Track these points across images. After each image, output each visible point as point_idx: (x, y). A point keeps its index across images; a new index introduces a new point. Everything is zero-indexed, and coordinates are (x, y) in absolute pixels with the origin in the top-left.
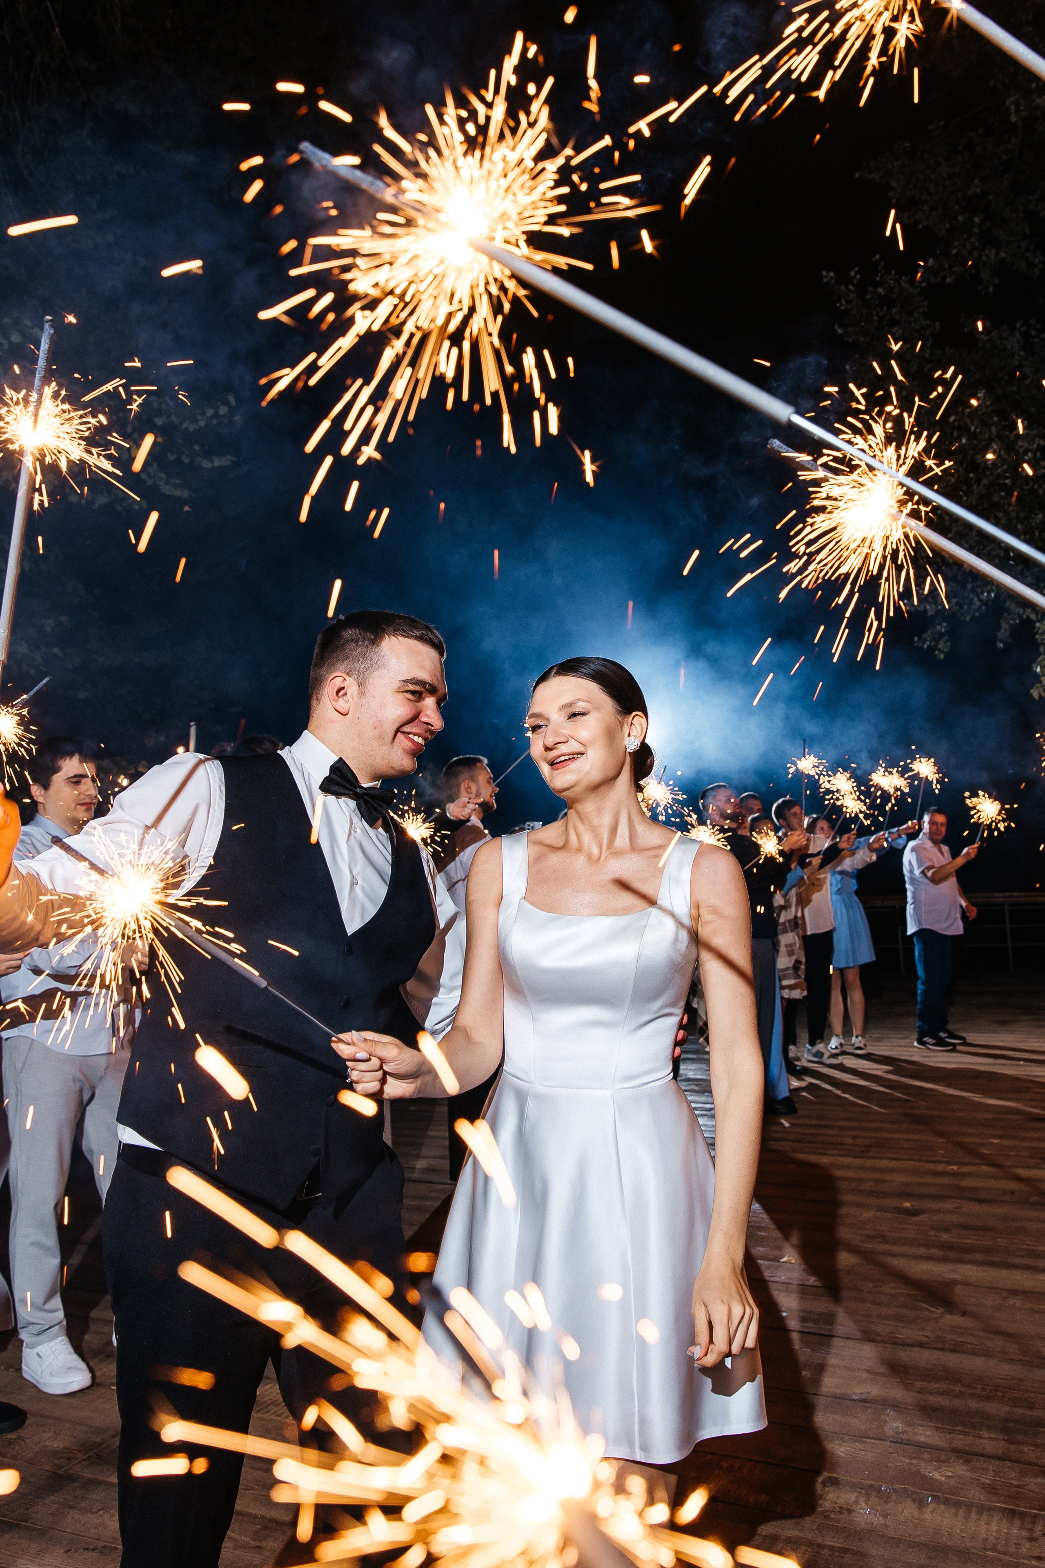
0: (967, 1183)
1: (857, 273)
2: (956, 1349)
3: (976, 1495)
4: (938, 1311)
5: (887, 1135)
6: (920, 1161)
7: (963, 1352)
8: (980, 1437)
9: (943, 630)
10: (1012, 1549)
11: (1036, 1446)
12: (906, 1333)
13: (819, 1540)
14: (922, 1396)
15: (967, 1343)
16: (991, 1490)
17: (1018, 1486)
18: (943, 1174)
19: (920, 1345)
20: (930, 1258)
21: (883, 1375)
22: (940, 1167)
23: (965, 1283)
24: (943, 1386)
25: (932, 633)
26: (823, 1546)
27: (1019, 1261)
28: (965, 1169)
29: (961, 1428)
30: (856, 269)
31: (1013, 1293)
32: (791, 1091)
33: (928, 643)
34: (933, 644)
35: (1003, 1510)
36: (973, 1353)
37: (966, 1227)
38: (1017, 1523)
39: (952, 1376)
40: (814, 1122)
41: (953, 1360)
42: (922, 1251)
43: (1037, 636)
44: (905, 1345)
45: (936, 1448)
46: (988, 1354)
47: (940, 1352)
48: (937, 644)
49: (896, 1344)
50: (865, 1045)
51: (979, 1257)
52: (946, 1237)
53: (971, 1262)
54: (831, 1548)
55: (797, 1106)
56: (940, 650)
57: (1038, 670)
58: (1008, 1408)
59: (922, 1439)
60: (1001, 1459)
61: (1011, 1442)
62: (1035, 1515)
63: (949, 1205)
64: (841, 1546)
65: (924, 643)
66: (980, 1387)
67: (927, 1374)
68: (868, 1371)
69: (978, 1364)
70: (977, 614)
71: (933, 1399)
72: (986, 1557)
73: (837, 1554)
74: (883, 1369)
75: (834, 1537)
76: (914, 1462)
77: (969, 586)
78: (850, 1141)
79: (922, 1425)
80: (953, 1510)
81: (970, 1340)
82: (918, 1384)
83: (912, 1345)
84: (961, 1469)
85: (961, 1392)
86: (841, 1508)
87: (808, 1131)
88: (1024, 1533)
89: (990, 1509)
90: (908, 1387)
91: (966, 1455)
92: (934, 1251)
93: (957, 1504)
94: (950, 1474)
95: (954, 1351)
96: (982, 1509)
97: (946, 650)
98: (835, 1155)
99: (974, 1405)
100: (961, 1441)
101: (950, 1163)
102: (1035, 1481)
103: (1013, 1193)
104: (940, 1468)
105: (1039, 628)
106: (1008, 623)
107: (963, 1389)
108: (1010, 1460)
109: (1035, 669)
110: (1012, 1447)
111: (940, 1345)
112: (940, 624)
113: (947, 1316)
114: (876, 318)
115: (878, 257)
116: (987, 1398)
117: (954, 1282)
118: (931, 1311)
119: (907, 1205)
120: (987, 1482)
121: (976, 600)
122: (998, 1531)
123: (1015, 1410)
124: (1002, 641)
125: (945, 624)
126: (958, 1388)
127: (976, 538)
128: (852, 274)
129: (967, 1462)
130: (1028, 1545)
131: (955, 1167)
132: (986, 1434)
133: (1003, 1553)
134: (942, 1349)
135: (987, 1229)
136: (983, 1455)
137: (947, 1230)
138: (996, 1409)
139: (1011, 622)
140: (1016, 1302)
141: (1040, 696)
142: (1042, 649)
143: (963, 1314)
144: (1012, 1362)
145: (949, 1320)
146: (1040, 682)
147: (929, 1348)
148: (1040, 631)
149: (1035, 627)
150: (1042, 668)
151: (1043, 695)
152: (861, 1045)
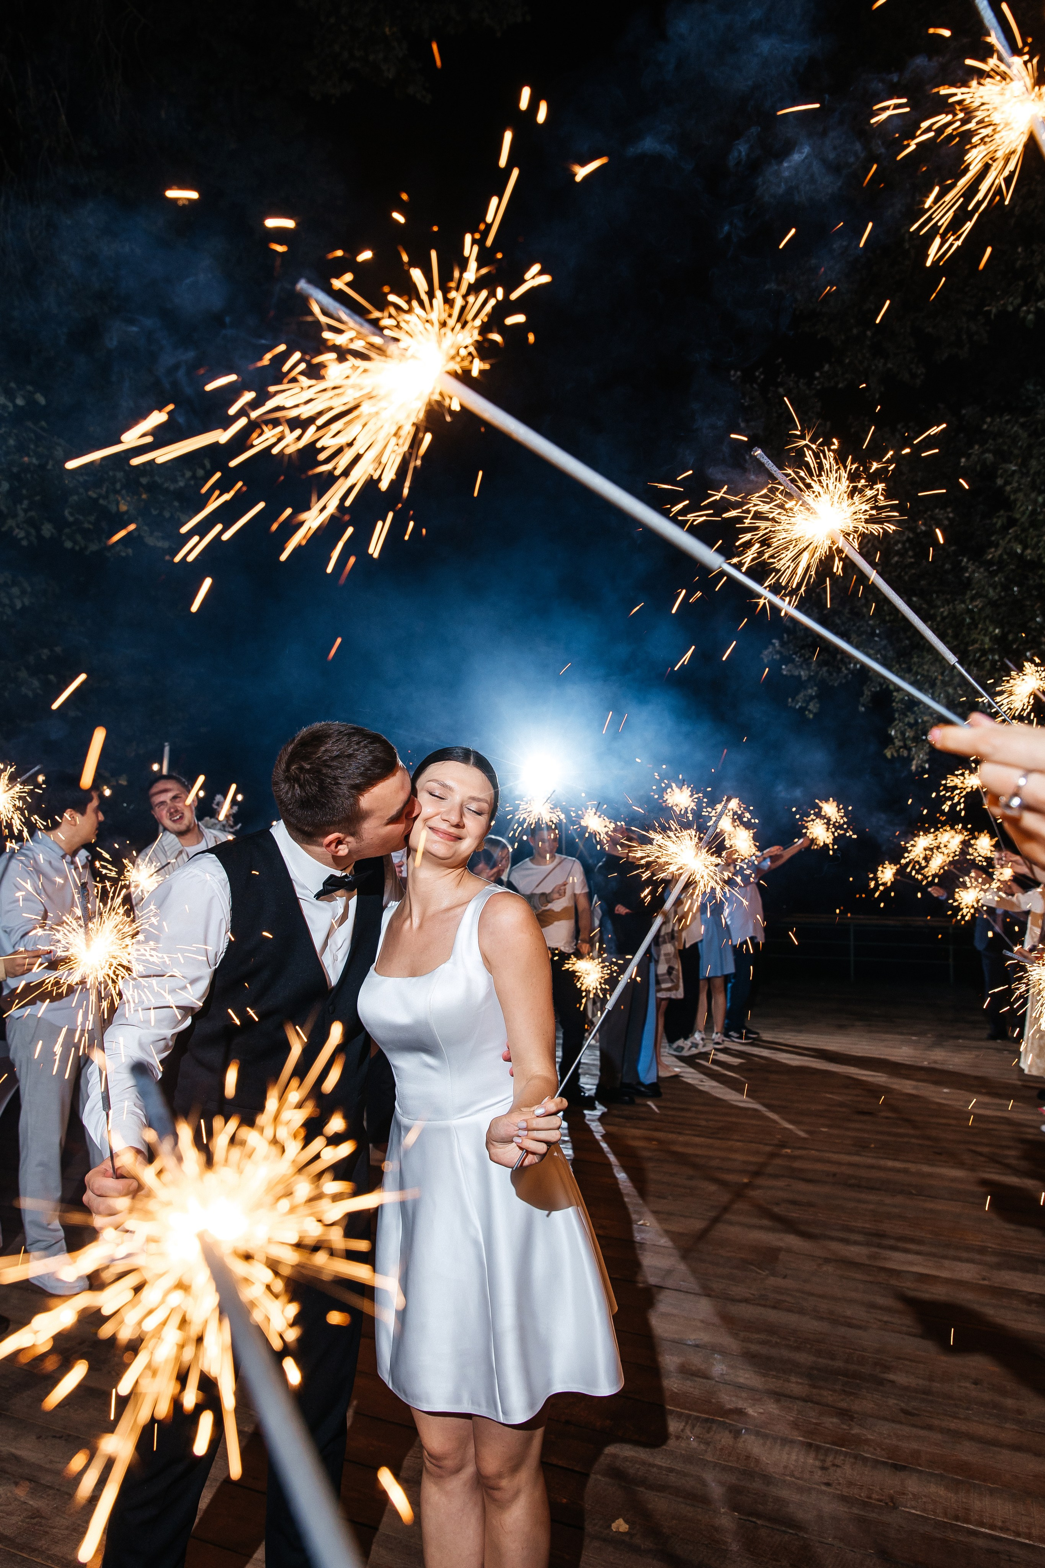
0: (797, 1164)
1: (761, 373)
2: (776, 1306)
3: (783, 1429)
4: (764, 1273)
5: (734, 1120)
6: (761, 1143)
7: (781, 1309)
8: (789, 1382)
9: (816, 693)
10: (807, 1476)
11: (835, 1391)
12: (738, 1290)
13: (651, 1460)
14: (744, 1345)
15: (785, 1301)
16: (795, 1425)
17: (816, 1424)
19: (746, 1301)
20: (761, 1228)
21: (714, 1326)
23: (789, 1251)
24: (762, 1337)
25: (805, 695)
26: (654, 1466)
27: (834, 1234)
28: (798, 1153)
29: (774, 1373)
30: (761, 370)
31: (827, 1260)
32: (658, 1077)
33: (802, 702)
34: (804, 704)
35: (802, 1443)
36: (789, 1310)
37: (794, 1202)
38: (812, 1455)
39: (771, 1329)
40: (675, 1105)
41: (772, 1316)
42: (756, 1221)
43: (894, 704)
44: (734, 1300)
45: (752, 1389)
46: (802, 1312)
47: (762, 1308)
48: (808, 705)
49: (726, 1299)
50: (723, 1041)
52: (776, 1210)
53: (795, 1232)
54: (660, 1468)
55: (662, 1090)
56: (810, 711)
57: (893, 733)
58: (814, 1359)
59: (742, 1380)
60: (804, 1400)
61: (815, 1387)
62: (828, 1449)
63: (780, 1183)
64: (668, 1466)
65: (799, 702)
66: (793, 1339)
67: (749, 1326)
68: (702, 1321)
69: (791, 1319)
70: (844, 681)
71: (754, 1348)
72: (785, 1481)
73: (664, 1472)
74: (716, 1320)
75: (662, 1459)
76: (735, 1401)
78: (703, 1123)
79: (743, 1369)
80: (761, 1441)
81: (788, 1299)
82: (742, 1334)
83: (740, 1301)
84: (772, 1408)
85: (776, 1342)
87: (670, 1113)
88: (818, 1463)
89: (792, 1442)
90: (735, 1335)
91: (778, 1396)
92: (766, 1222)
93: (765, 1436)
94: (762, 1411)
95: (774, 1307)
96: (785, 1441)
97: (815, 711)
98: (691, 1135)
99: (786, 1353)
100: (774, 1384)
102: (831, 1420)
103: (834, 1175)
104: (754, 1405)
105: (896, 697)
106: (870, 691)
107: (778, 1341)
108: (812, 1402)
109: (889, 732)
110: (815, 1391)
111: (763, 1303)
112: (812, 688)
113: (771, 1278)
114: (775, 415)
115: (780, 360)
116: (798, 1349)
117: (779, 1249)
118: (757, 1272)
119: (747, 1181)
120: (792, 1419)
121: (843, 669)
122: (796, 1461)
123: (820, 1360)
124: (863, 705)
125: (815, 688)
126: (774, 1339)
127: (849, 616)
128: (757, 374)
129: (778, 1401)
130: (820, 1473)
131: (789, 1151)
132: (793, 1379)
133: (798, 1479)
134: (764, 1306)
135: (810, 1205)
136: (790, 1397)
137: (777, 1204)
138: (804, 1358)
139: (873, 689)
140: (829, 1268)
141: (892, 755)
142: (897, 715)
143: (785, 1277)
144: (821, 1319)
145: (772, 1281)
146: (894, 744)
147: (753, 1304)
148: (897, 700)
149: (893, 696)
150: (896, 731)
151: (895, 755)
152: (720, 1041)
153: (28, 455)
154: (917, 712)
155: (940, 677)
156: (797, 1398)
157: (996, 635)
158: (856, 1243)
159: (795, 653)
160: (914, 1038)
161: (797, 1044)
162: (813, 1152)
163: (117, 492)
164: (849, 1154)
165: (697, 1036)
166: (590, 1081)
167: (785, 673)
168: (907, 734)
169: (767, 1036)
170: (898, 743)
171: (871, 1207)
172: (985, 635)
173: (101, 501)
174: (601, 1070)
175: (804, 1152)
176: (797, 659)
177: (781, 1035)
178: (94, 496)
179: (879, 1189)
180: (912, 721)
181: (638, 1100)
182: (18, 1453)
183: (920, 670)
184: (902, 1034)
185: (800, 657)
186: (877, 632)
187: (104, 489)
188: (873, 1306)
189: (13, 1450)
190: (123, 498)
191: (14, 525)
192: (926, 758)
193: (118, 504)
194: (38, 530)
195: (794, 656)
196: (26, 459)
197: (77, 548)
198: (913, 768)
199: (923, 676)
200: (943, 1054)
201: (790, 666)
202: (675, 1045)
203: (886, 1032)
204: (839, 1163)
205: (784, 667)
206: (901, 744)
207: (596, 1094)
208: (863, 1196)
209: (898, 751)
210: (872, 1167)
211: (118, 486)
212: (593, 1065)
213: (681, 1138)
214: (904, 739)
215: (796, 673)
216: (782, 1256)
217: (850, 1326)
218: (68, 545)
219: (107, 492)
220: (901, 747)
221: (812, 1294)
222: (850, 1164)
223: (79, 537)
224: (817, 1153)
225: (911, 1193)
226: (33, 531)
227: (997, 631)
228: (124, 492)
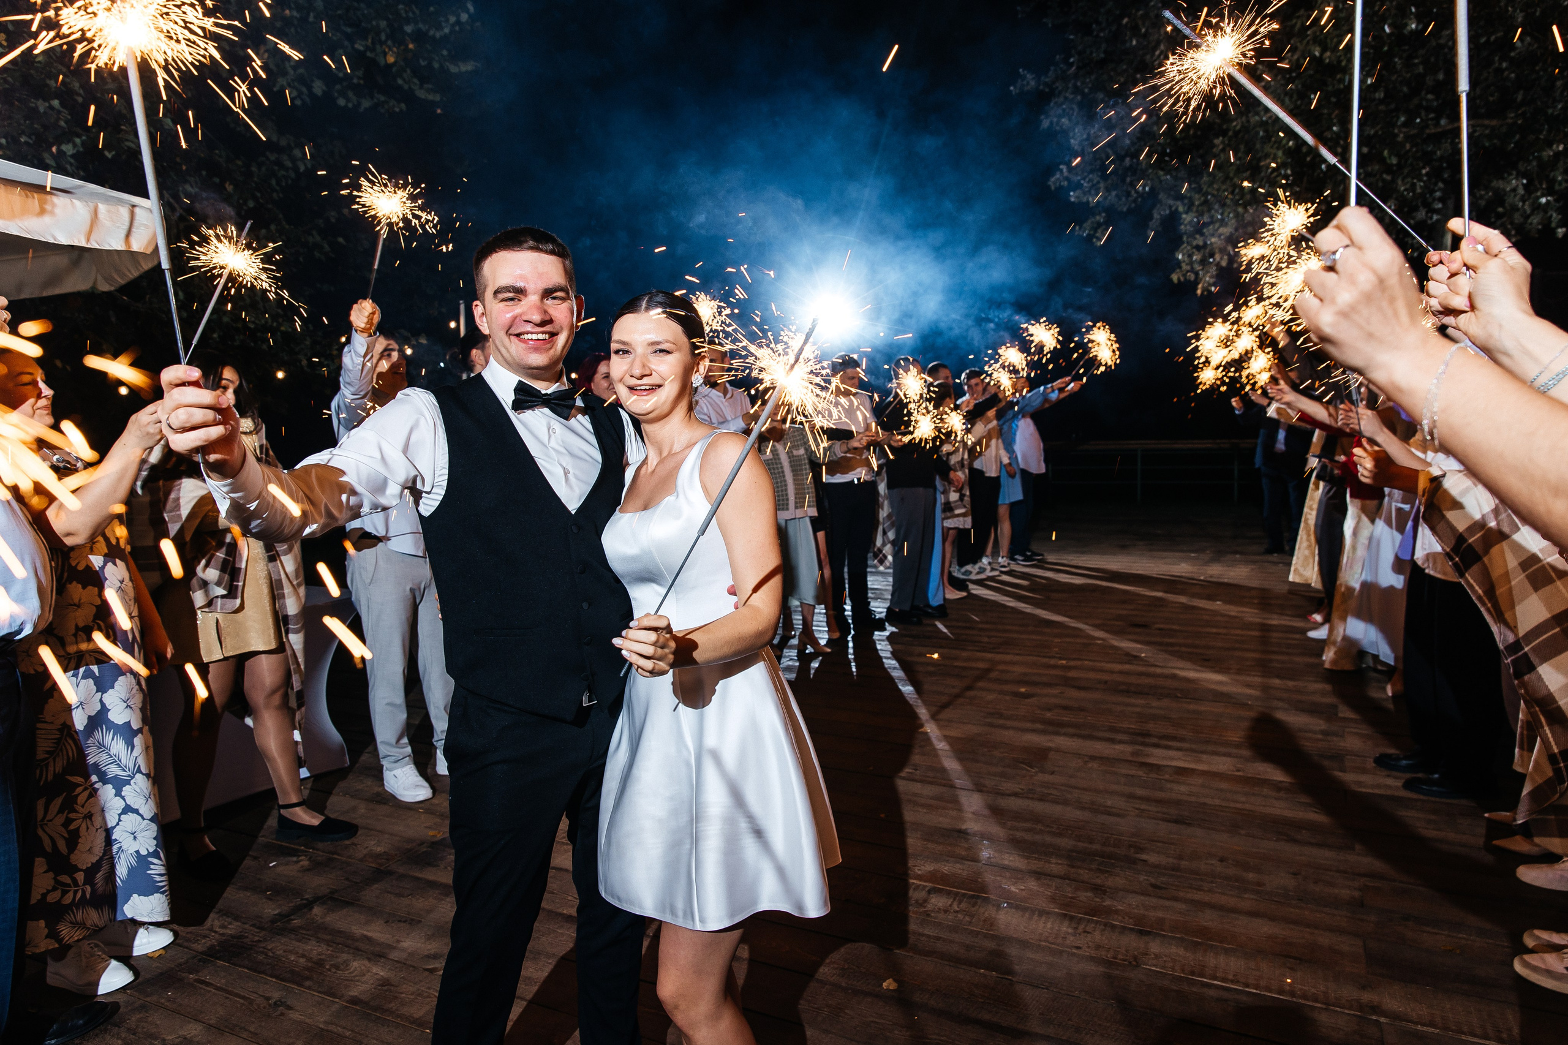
0: (1072, 674)
2: (1041, 799)
3: (1042, 903)
4: (1034, 770)
5: (1015, 636)
6: (1039, 656)
7: (1047, 801)
8: (1049, 862)
9: (1102, 220)
10: (1060, 941)
11: (1090, 870)
12: (1008, 786)
14: (1011, 832)
15: (1053, 794)
16: (1053, 899)
17: (1072, 898)
18: (1055, 667)
19: (1015, 795)
20: (1034, 731)
21: (984, 816)
22: (1053, 662)
23: (1057, 750)
24: (1028, 825)
25: (1092, 222)
27: (1102, 734)
28: (1072, 663)
29: (1037, 855)
31: (1093, 758)
32: (945, 599)
33: (1087, 232)
34: (1092, 232)
35: (1058, 914)
36: (1055, 802)
37: (1065, 708)
38: (1066, 923)
39: (1036, 818)
40: (960, 624)
41: (1039, 807)
42: (1029, 725)
43: (1182, 227)
44: (1003, 794)
45: (1016, 870)
46: (1065, 803)
47: (1030, 800)
48: (1096, 232)
49: (997, 793)
50: (1009, 564)
51: (1071, 730)
52: (1048, 715)
53: (1065, 734)
55: (948, 611)
56: (1098, 239)
57: (1180, 257)
58: (1074, 843)
59: (1006, 862)
60: (1063, 878)
61: (1072, 866)
62: (1081, 918)
63: (1055, 691)
65: (1084, 232)
66: (1056, 826)
67: (1017, 816)
68: (973, 813)
69: (1056, 810)
70: (1133, 205)
71: (1020, 834)
72: (1039, 946)
74: (986, 812)
76: (998, 878)
77: (1128, 180)
78: (986, 640)
79: (1007, 853)
80: (1021, 913)
81: (1055, 792)
82: (1009, 823)
83: (1009, 795)
84: (1032, 884)
85: (1041, 830)
86: (939, 909)
88: (1070, 930)
89: (1048, 913)
90: (1003, 825)
91: (1038, 875)
92: (1039, 726)
93: (1024, 909)
94: (1024, 887)
95: (1041, 800)
96: (1042, 913)
97: (1103, 238)
98: (972, 650)
99: (1048, 839)
100: (1035, 865)
101: (1061, 658)
102: (1085, 894)
103: (1106, 682)
104: (1016, 883)
105: (1185, 218)
106: (1160, 214)
107: (1043, 828)
108: (1069, 879)
109: (1177, 256)
110: (1073, 870)
111: (1031, 795)
112: (1100, 214)
113: (1040, 774)
116: (1060, 835)
117: (1050, 749)
118: (1027, 769)
119: (1023, 690)
120: (1051, 893)
121: (1133, 193)
122: (1052, 929)
123: (1079, 844)
124: (1151, 230)
125: (1104, 215)
126: (1039, 827)
129: (1038, 879)
130: (1072, 938)
131: (1064, 662)
132: (1053, 860)
133: (1052, 943)
134: (1032, 799)
135: (1081, 709)
136: (1049, 875)
137: (1050, 710)
138: (1065, 843)
139: (1162, 212)
140: (1094, 765)
141: (1179, 279)
142: (1185, 238)
143: (1053, 773)
144: (1083, 808)
145: (1041, 777)
146: (1180, 267)
147: (1022, 798)
148: (1186, 222)
149: (1181, 218)
150: (1183, 255)
151: (1182, 279)
152: (1006, 564)
153: (290, 9)
154: (1207, 233)
155: (1230, 196)
156: (1054, 877)
157: (1290, 148)
158: (1121, 742)
159: (1084, 179)
160: (1193, 555)
161: (1080, 565)
162: (1086, 662)
163: (382, 43)
164: (1121, 663)
165: (985, 560)
166: (882, 605)
167: (1072, 199)
168: (1195, 258)
169: (1051, 558)
170: (1185, 267)
171: (1138, 710)
172: (1278, 149)
173: (369, 54)
174: (892, 595)
175: (1078, 663)
176: (1085, 184)
177: (1066, 556)
178: (362, 48)
179: (1148, 694)
180: (1201, 243)
181: (926, 621)
182: (369, 934)
183: (1210, 190)
184: (1182, 551)
185: (1088, 182)
186: (1168, 151)
187: (370, 40)
188: (1131, 796)
189: (365, 933)
190: (390, 49)
191: (285, 83)
192: (1212, 281)
193: (385, 54)
194: (310, 88)
195: (1082, 182)
196: (287, 12)
197: (350, 105)
198: (1199, 292)
199: (1213, 195)
200: (1221, 568)
201: (1078, 192)
202: (963, 570)
203: (1165, 551)
204: (1112, 672)
205: (1072, 193)
206: (1188, 268)
207: (886, 616)
208: (1132, 701)
209: (1184, 275)
210: (1141, 674)
211: (383, 37)
212: (886, 590)
213: (965, 654)
214: (1191, 263)
215: (1085, 200)
216: (1052, 755)
217: (1110, 814)
218: (342, 102)
219: (373, 43)
220: (1188, 271)
221: (1077, 788)
222: (1121, 672)
223: (351, 94)
224: (1091, 663)
225: (1177, 697)
226: (304, 90)
227: (1291, 143)
228: (389, 43)
